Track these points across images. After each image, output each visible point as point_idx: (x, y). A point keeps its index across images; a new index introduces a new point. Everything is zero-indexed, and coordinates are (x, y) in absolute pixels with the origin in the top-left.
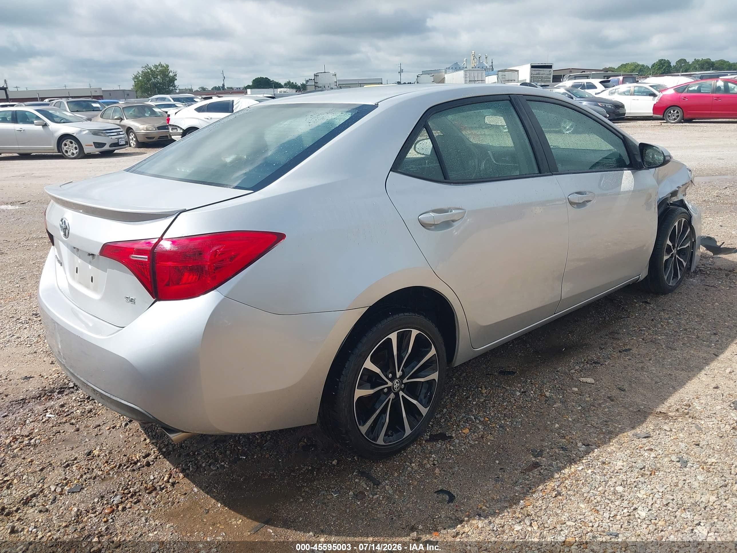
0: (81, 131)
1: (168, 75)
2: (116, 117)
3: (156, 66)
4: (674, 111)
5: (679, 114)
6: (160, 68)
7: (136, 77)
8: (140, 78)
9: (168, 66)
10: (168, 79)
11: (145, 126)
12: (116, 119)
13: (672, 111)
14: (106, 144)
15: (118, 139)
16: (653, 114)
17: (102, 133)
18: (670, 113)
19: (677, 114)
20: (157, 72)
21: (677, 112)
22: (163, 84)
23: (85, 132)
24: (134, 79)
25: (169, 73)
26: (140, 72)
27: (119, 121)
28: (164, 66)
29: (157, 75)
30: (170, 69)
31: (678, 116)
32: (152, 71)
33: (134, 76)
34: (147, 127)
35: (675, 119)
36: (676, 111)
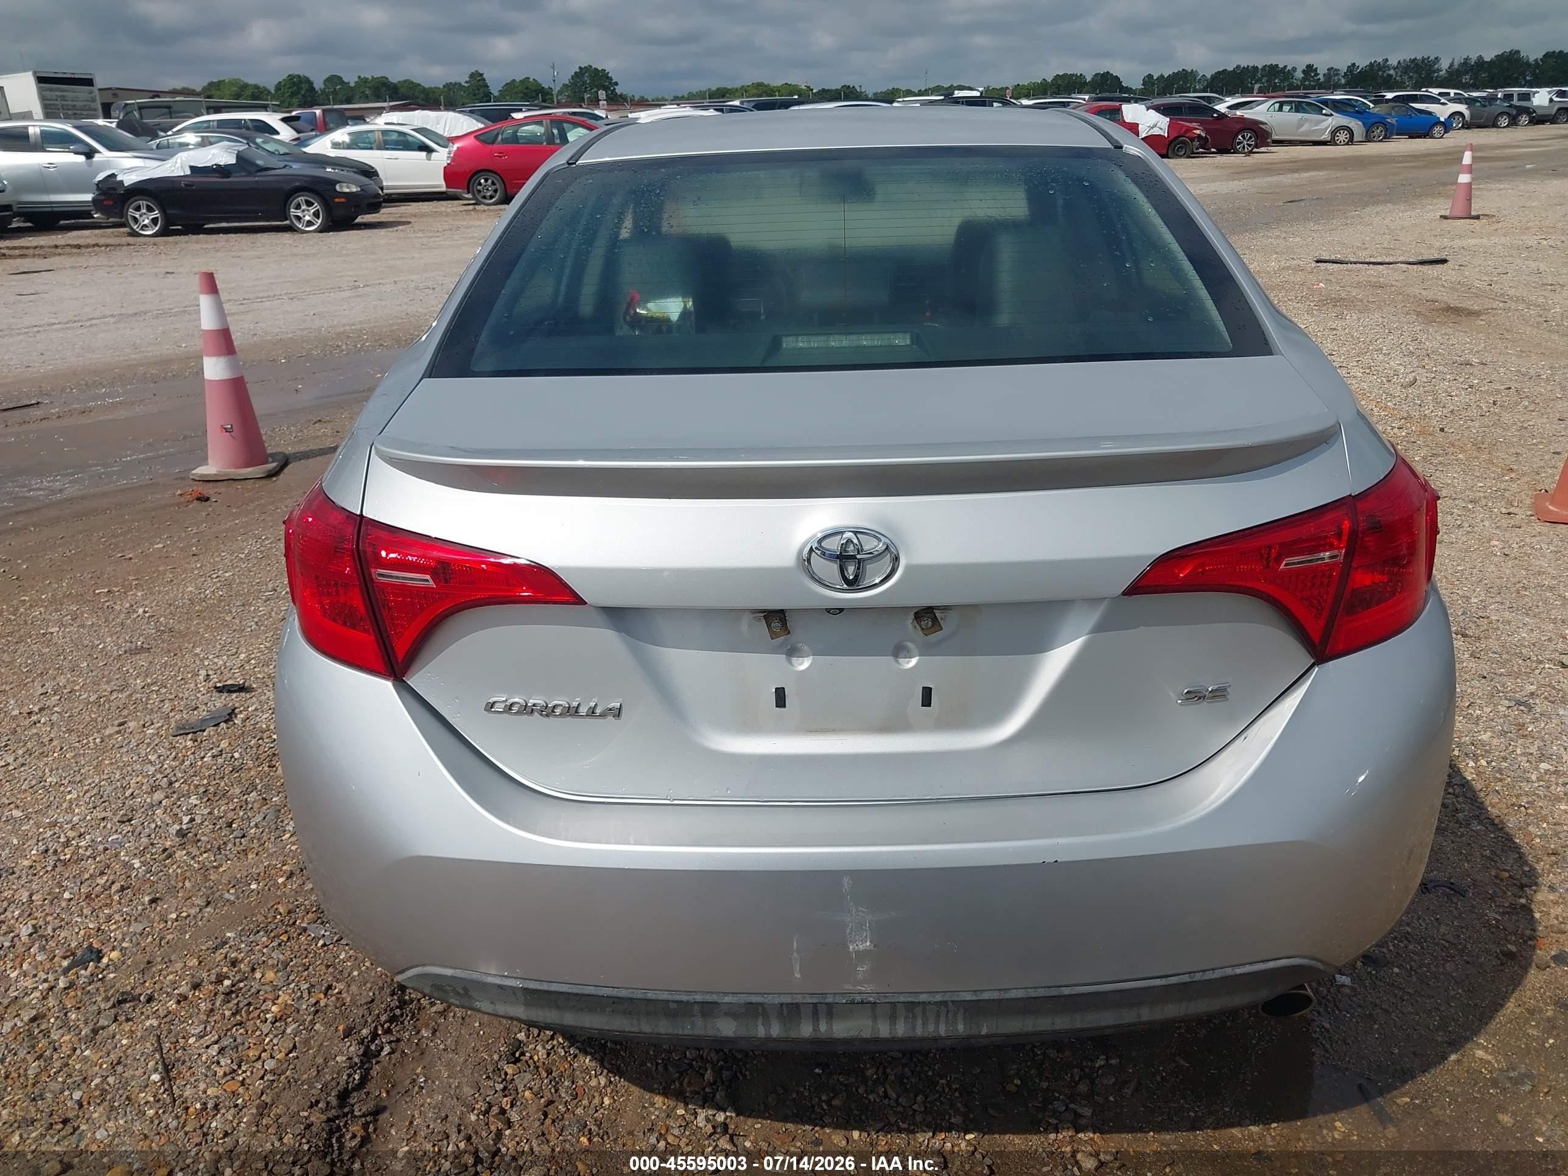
4: (486, 180)
5: (498, 186)
13: (482, 181)
16: (447, 187)
18: (480, 184)
19: (494, 187)
21: (493, 183)
31: (496, 191)
35: (491, 197)
36: (490, 181)
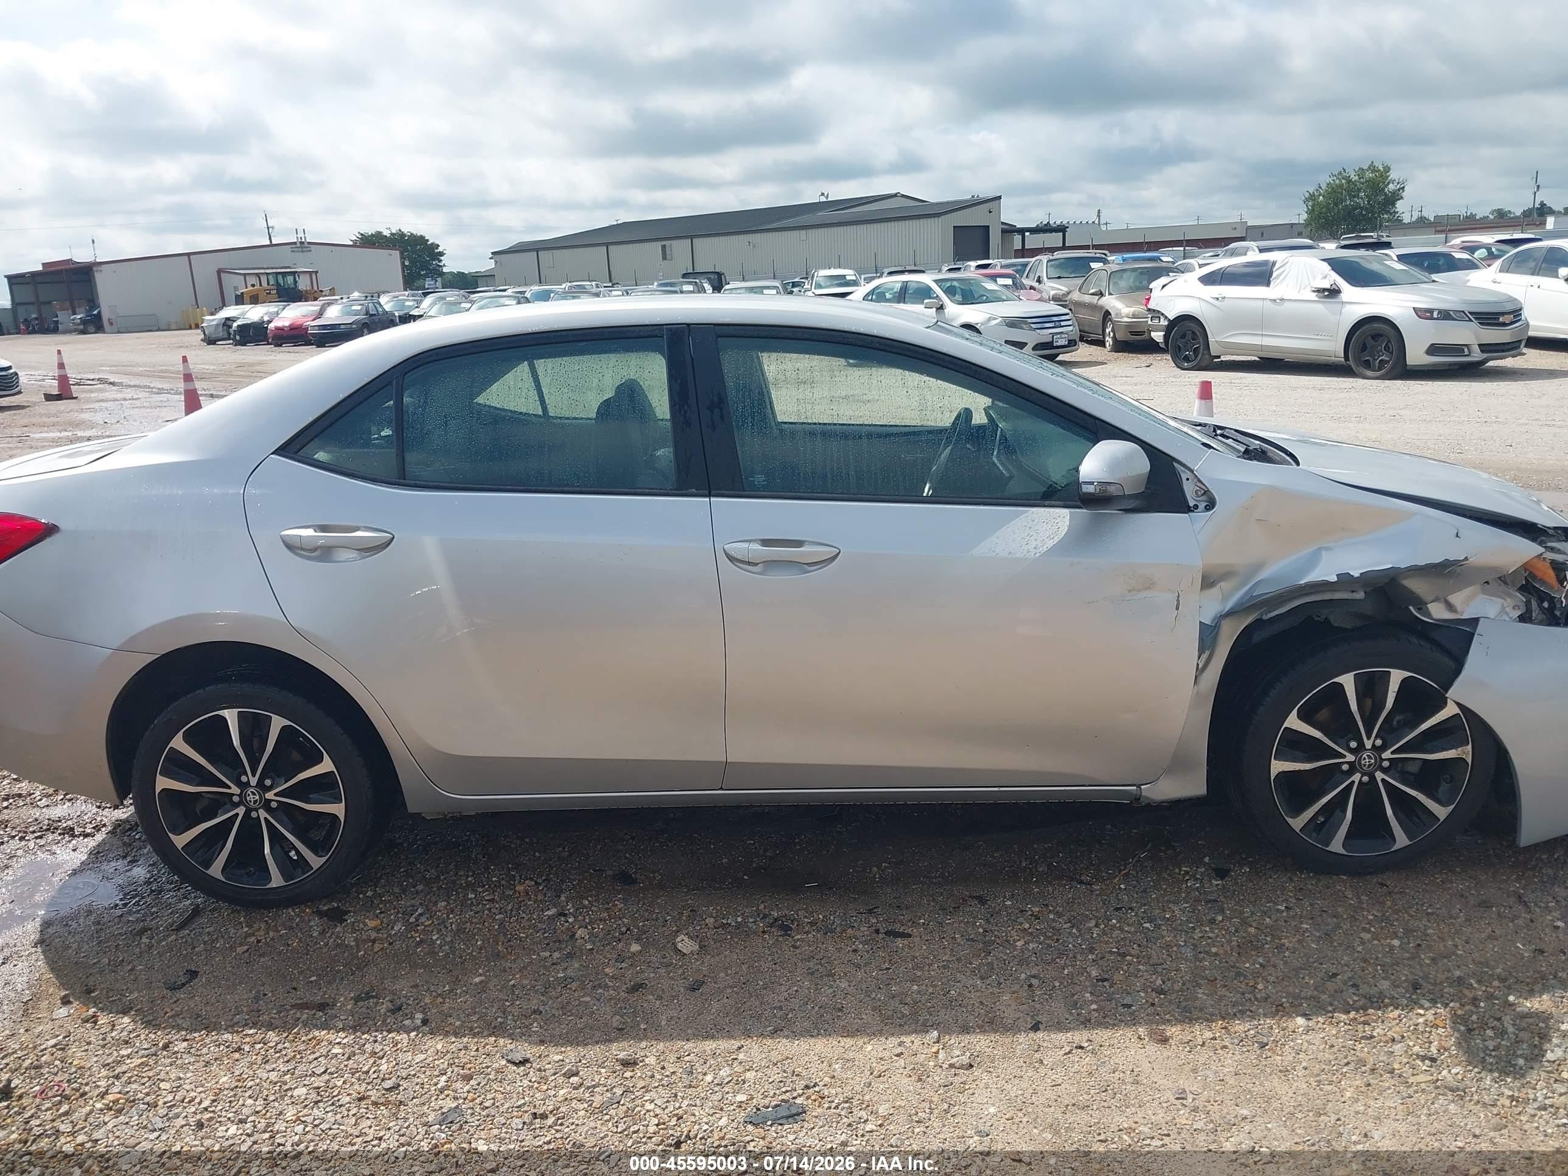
0: (990, 319)
1: (1383, 189)
2: (1092, 291)
3: (1361, 172)
6: (1369, 175)
7: (1312, 197)
8: (1321, 198)
9: (1387, 169)
10: (1381, 198)
11: (1132, 309)
12: (1092, 294)
14: (1026, 344)
15: (1053, 334)
17: (1026, 323)
20: (1360, 183)
22: (1370, 209)
23: (994, 322)
24: (1306, 201)
25: (1388, 184)
26: (1324, 187)
27: (1097, 297)
28: (1378, 171)
29: (1359, 190)
30: (1393, 175)
32: (1349, 181)
33: (1307, 195)
34: (1134, 311)
